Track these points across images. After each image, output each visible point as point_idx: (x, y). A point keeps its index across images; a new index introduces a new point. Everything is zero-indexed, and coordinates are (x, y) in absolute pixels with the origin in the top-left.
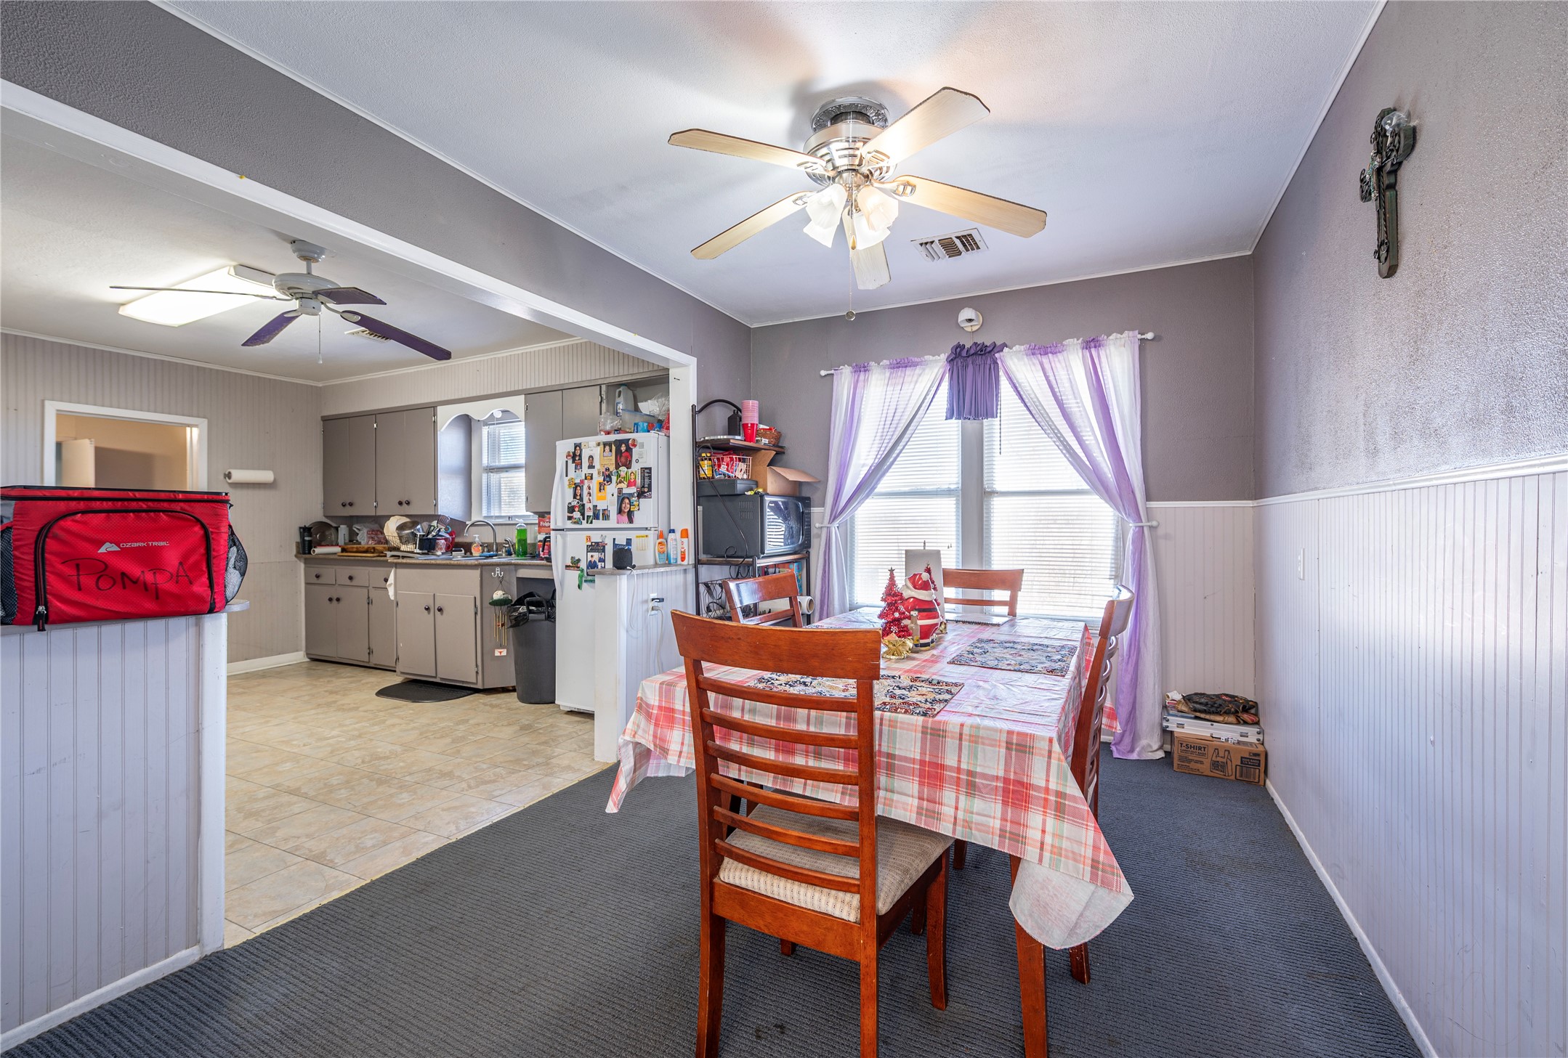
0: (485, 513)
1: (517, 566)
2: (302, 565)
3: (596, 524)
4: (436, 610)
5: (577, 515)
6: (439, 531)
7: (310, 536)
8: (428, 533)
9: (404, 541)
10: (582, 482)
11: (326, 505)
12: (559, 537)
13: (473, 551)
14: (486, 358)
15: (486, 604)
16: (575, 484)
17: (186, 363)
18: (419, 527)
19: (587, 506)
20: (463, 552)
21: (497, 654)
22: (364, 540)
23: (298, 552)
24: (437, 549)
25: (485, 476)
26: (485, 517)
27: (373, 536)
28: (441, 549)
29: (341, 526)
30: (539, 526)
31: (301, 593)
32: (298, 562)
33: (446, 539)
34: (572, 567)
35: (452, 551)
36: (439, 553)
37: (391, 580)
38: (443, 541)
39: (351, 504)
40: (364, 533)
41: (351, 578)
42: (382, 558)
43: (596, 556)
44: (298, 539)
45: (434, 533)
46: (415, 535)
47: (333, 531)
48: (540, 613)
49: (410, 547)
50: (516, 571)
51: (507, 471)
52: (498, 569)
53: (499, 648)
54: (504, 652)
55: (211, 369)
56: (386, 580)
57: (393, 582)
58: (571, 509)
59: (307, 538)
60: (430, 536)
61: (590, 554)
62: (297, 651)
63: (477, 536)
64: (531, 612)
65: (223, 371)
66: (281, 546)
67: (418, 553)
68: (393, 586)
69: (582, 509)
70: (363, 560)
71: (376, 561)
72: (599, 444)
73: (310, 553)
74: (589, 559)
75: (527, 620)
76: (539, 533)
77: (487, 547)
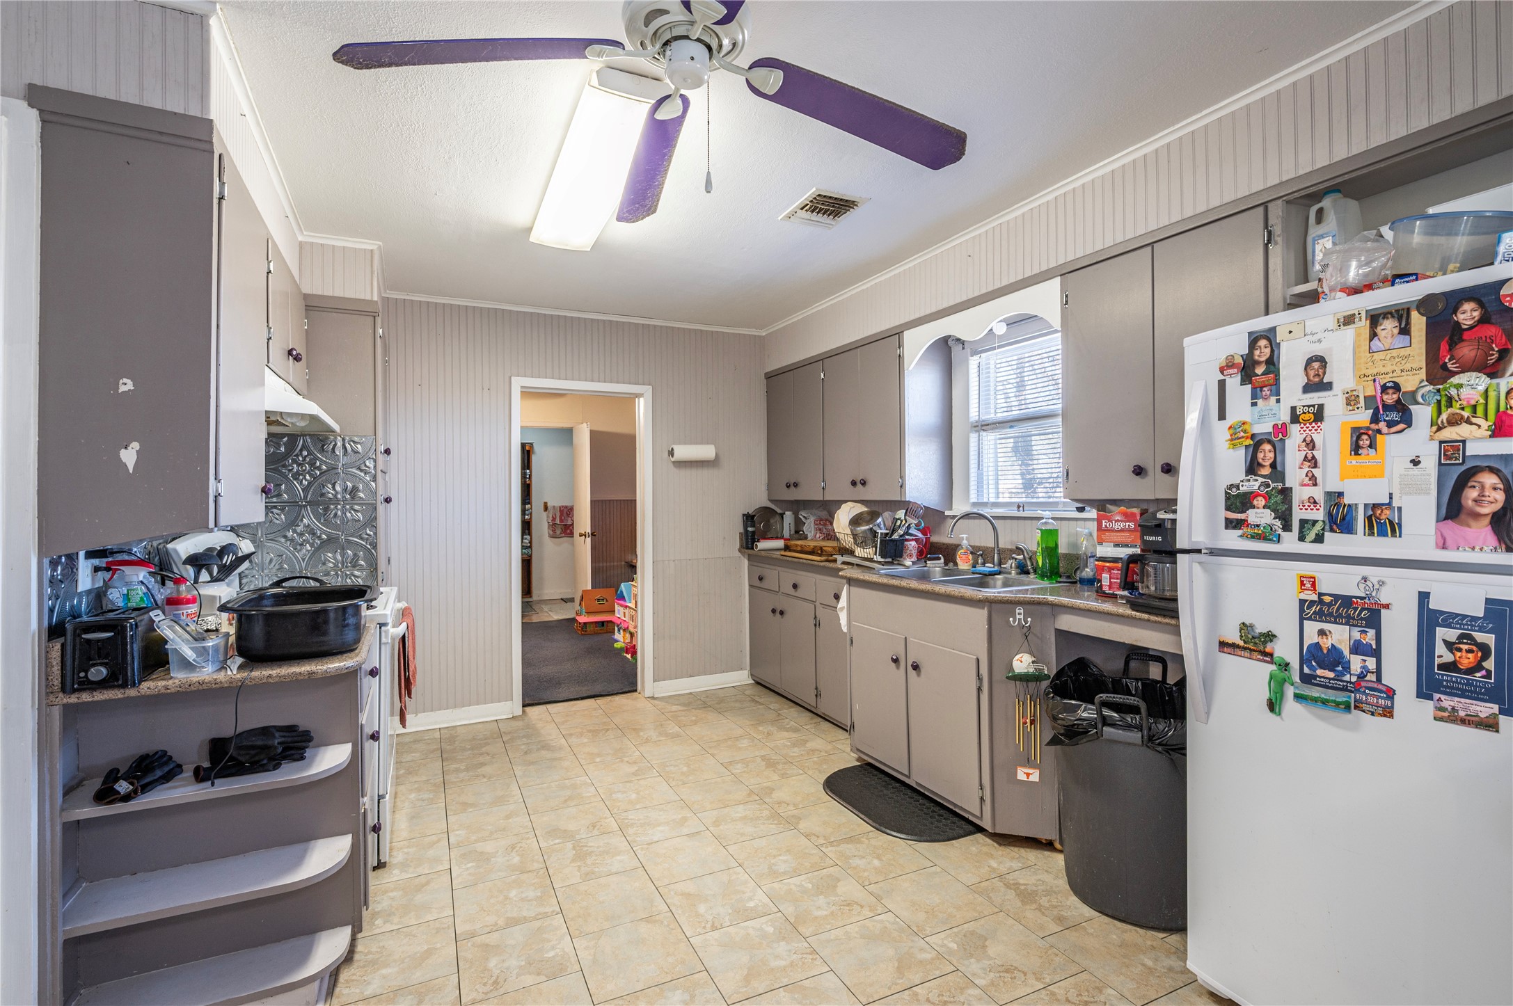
0: (973, 498)
1: (1057, 608)
2: (746, 562)
3: (1335, 543)
4: (910, 668)
5: (1260, 516)
6: (909, 527)
7: (754, 526)
8: (894, 531)
9: (859, 541)
10: (1281, 430)
11: (770, 486)
12: (1196, 567)
13: (958, 561)
14: (983, 230)
15: (999, 675)
16: (1253, 436)
17: (632, 321)
18: (880, 520)
19: (1301, 494)
20: (942, 560)
21: (1021, 775)
22: (811, 532)
23: (742, 546)
24: (905, 555)
25: (973, 437)
26: (974, 504)
27: (821, 527)
28: (911, 556)
29: (786, 513)
30: (1099, 528)
31: (745, 597)
32: (742, 557)
33: (917, 540)
34: (1244, 649)
35: (927, 559)
36: (908, 563)
37: (843, 602)
38: (913, 543)
39: (796, 485)
40: (810, 523)
41: (795, 586)
42: (831, 565)
43: (1340, 636)
44: (742, 530)
45: (901, 532)
46: (875, 534)
47: (778, 518)
48: (1129, 727)
49: (867, 552)
50: (1054, 616)
51: (1011, 427)
52: (1020, 611)
53: (1025, 766)
54: (1035, 777)
55: (655, 326)
56: (837, 597)
57: (845, 605)
58: (1238, 502)
59: (750, 529)
60: (895, 536)
61: (1312, 628)
62: (741, 669)
63: (965, 536)
64: (1105, 721)
65: (667, 327)
66: (724, 538)
67: (879, 562)
68: (845, 611)
69: (1282, 502)
70: (808, 564)
71: (824, 567)
72: (1349, 320)
73: (753, 548)
74: (1311, 637)
75: (1099, 735)
76: (1100, 543)
77: (979, 554)
